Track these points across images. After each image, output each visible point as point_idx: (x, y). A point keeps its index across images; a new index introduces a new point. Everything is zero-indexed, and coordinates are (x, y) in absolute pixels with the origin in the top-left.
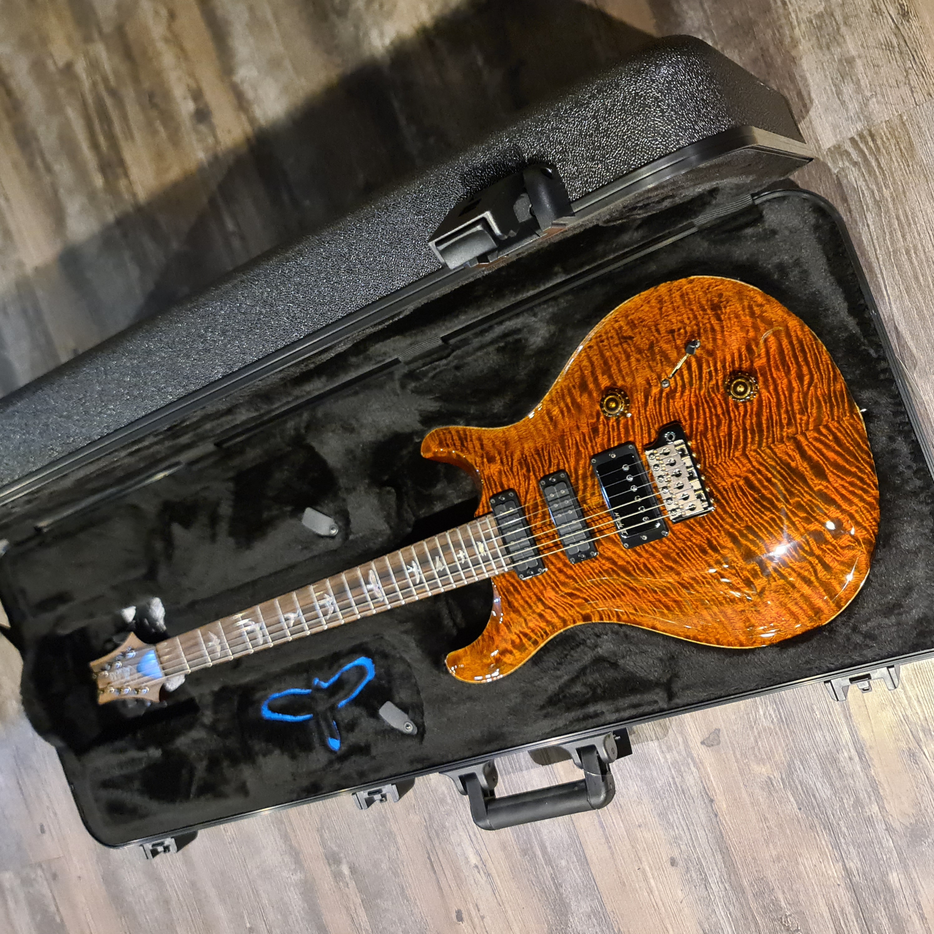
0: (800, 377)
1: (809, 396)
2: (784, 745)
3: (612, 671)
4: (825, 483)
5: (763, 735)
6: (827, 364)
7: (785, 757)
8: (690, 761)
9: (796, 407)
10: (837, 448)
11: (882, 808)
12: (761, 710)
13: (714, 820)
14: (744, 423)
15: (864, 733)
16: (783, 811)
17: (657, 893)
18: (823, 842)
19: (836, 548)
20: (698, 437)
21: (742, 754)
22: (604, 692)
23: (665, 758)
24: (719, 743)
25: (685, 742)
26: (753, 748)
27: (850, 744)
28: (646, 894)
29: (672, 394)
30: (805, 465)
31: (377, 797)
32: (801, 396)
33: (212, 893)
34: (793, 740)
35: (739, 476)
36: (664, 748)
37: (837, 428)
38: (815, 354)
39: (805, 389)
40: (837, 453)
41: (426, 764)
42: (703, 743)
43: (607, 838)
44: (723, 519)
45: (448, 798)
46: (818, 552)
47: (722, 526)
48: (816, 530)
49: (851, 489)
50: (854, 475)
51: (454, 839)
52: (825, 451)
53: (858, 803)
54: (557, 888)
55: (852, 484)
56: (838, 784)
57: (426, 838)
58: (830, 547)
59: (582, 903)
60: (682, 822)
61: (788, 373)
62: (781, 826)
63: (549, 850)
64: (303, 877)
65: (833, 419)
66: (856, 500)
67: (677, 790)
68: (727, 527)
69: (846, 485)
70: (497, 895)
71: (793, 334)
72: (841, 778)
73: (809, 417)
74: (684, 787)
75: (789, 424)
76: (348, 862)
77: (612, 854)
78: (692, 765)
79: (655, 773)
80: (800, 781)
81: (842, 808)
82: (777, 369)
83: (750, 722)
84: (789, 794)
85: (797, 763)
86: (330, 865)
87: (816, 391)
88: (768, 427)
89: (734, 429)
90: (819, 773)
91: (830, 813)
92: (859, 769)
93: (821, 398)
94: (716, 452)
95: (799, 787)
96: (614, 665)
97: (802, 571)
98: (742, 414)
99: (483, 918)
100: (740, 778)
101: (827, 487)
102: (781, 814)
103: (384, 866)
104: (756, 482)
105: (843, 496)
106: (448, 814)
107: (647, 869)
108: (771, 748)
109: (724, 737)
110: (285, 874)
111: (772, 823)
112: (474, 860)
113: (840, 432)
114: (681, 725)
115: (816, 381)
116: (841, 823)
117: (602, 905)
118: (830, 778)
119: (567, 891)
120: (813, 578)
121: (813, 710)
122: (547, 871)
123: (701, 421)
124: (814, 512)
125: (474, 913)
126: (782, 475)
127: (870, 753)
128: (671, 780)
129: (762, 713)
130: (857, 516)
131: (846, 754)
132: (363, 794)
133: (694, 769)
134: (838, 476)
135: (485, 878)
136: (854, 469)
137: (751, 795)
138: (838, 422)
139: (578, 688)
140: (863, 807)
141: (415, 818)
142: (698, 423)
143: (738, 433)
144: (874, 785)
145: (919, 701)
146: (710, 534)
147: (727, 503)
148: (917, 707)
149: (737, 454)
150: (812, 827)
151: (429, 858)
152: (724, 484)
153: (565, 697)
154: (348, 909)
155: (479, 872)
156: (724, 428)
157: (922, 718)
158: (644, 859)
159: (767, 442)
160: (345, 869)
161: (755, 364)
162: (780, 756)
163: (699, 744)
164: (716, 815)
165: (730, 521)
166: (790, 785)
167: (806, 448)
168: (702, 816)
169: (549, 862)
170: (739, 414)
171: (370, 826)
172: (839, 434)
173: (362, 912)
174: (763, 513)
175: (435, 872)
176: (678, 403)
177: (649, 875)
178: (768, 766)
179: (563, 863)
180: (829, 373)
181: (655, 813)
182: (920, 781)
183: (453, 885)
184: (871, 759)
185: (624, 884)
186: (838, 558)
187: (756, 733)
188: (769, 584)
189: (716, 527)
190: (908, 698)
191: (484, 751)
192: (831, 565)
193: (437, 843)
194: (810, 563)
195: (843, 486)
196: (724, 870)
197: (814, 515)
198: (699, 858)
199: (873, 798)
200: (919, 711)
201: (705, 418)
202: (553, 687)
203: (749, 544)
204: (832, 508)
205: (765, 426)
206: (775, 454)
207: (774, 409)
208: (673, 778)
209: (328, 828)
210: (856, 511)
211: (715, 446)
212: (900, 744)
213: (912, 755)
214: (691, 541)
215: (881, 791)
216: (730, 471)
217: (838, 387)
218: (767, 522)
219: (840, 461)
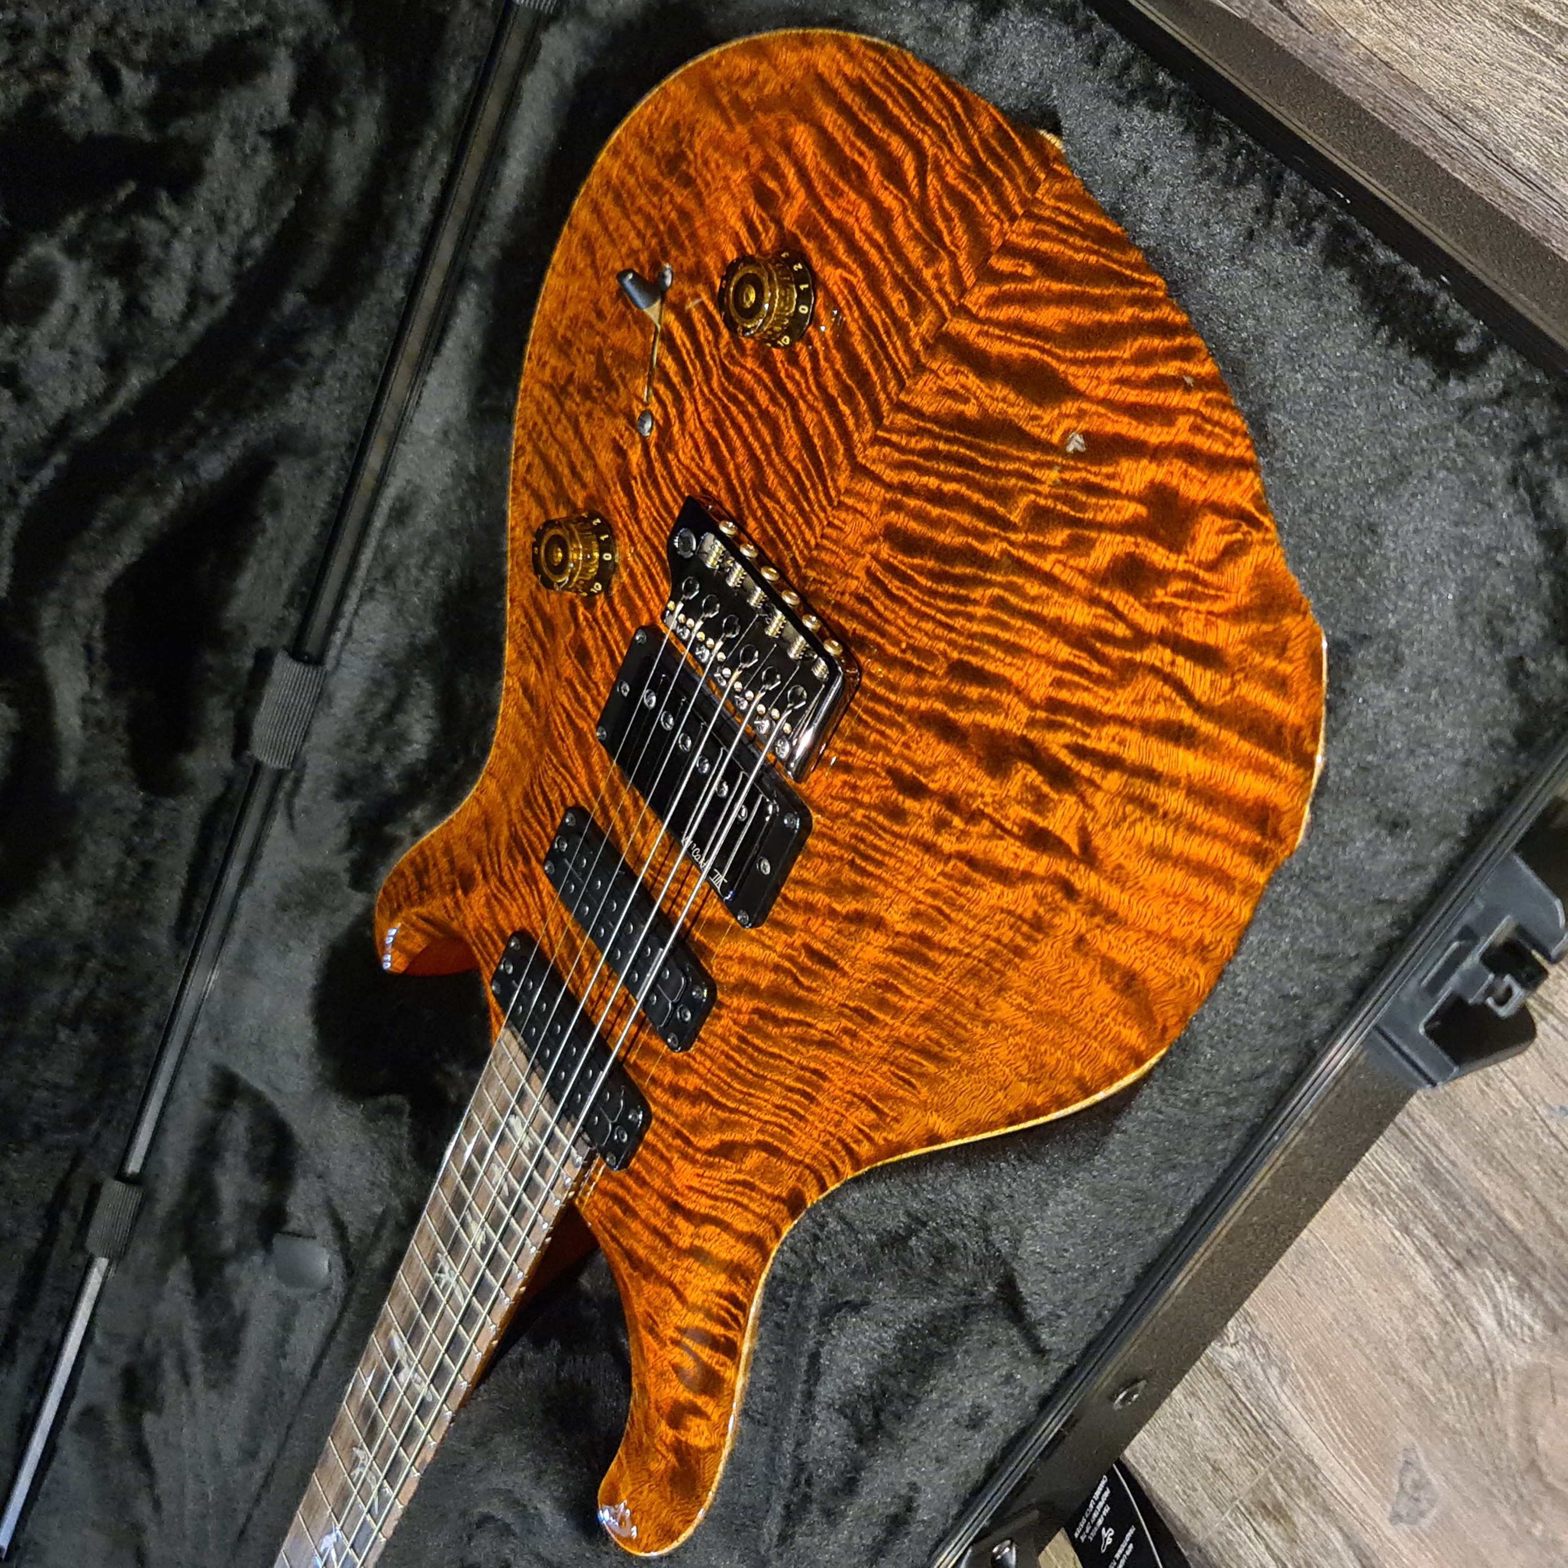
0: (892, 172)
1: (933, 203)
4: (1070, 407)
9: (914, 253)
10: (1056, 286)
14: (822, 387)
19: (1196, 579)
30: (1000, 391)
32: (913, 218)
35: (872, 539)
37: (1035, 234)
39: (915, 191)
40: (1062, 300)
46: (1152, 623)
47: (900, 709)
48: (1115, 559)
49: (1146, 373)
50: (1136, 328)
52: (1029, 316)
55: (1144, 358)
58: (1178, 585)
65: (1013, 218)
66: (1175, 398)
68: (912, 702)
69: (1128, 371)
73: (953, 256)
75: (916, 309)
87: (942, 178)
88: (874, 357)
93: (962, 187)
94: (801, 511)
97: (1147, 712)
98: (808, 366)
101: (1081, 415)
105: (1137, 411)
113: (1043, 236)
115: (931, 151)
120: (1187, 716)
124: (1083, 507)
126: (961, 461)
130: (1200, 442)
134: (1096, 362)
136: (1126, 314)
138: (1029, 215)
143: (821, 422)
147: (883, 634)
156: (791, 435)
159: (888, 395)
161: (789, 222)
165: (909, 680)
167: (982, 342)
170: (803, 372)
172: (1045, 246)
174: (965, 600)
176: (684, 451)
186: (1219, 607)
188: (1089, 807)
192: (1211, 639)
194: (1154, 671)
195: (1122, 381)
197: (1089, 515)
201: (745, 441)
203: (979, 717)
204: (1125, 466)
205: (865, 358)
206: (918, 413)
207: (867, 299)
210: (1196, 429)
211: (794, 499)
218: (989, 620)
219: (1082, 316)
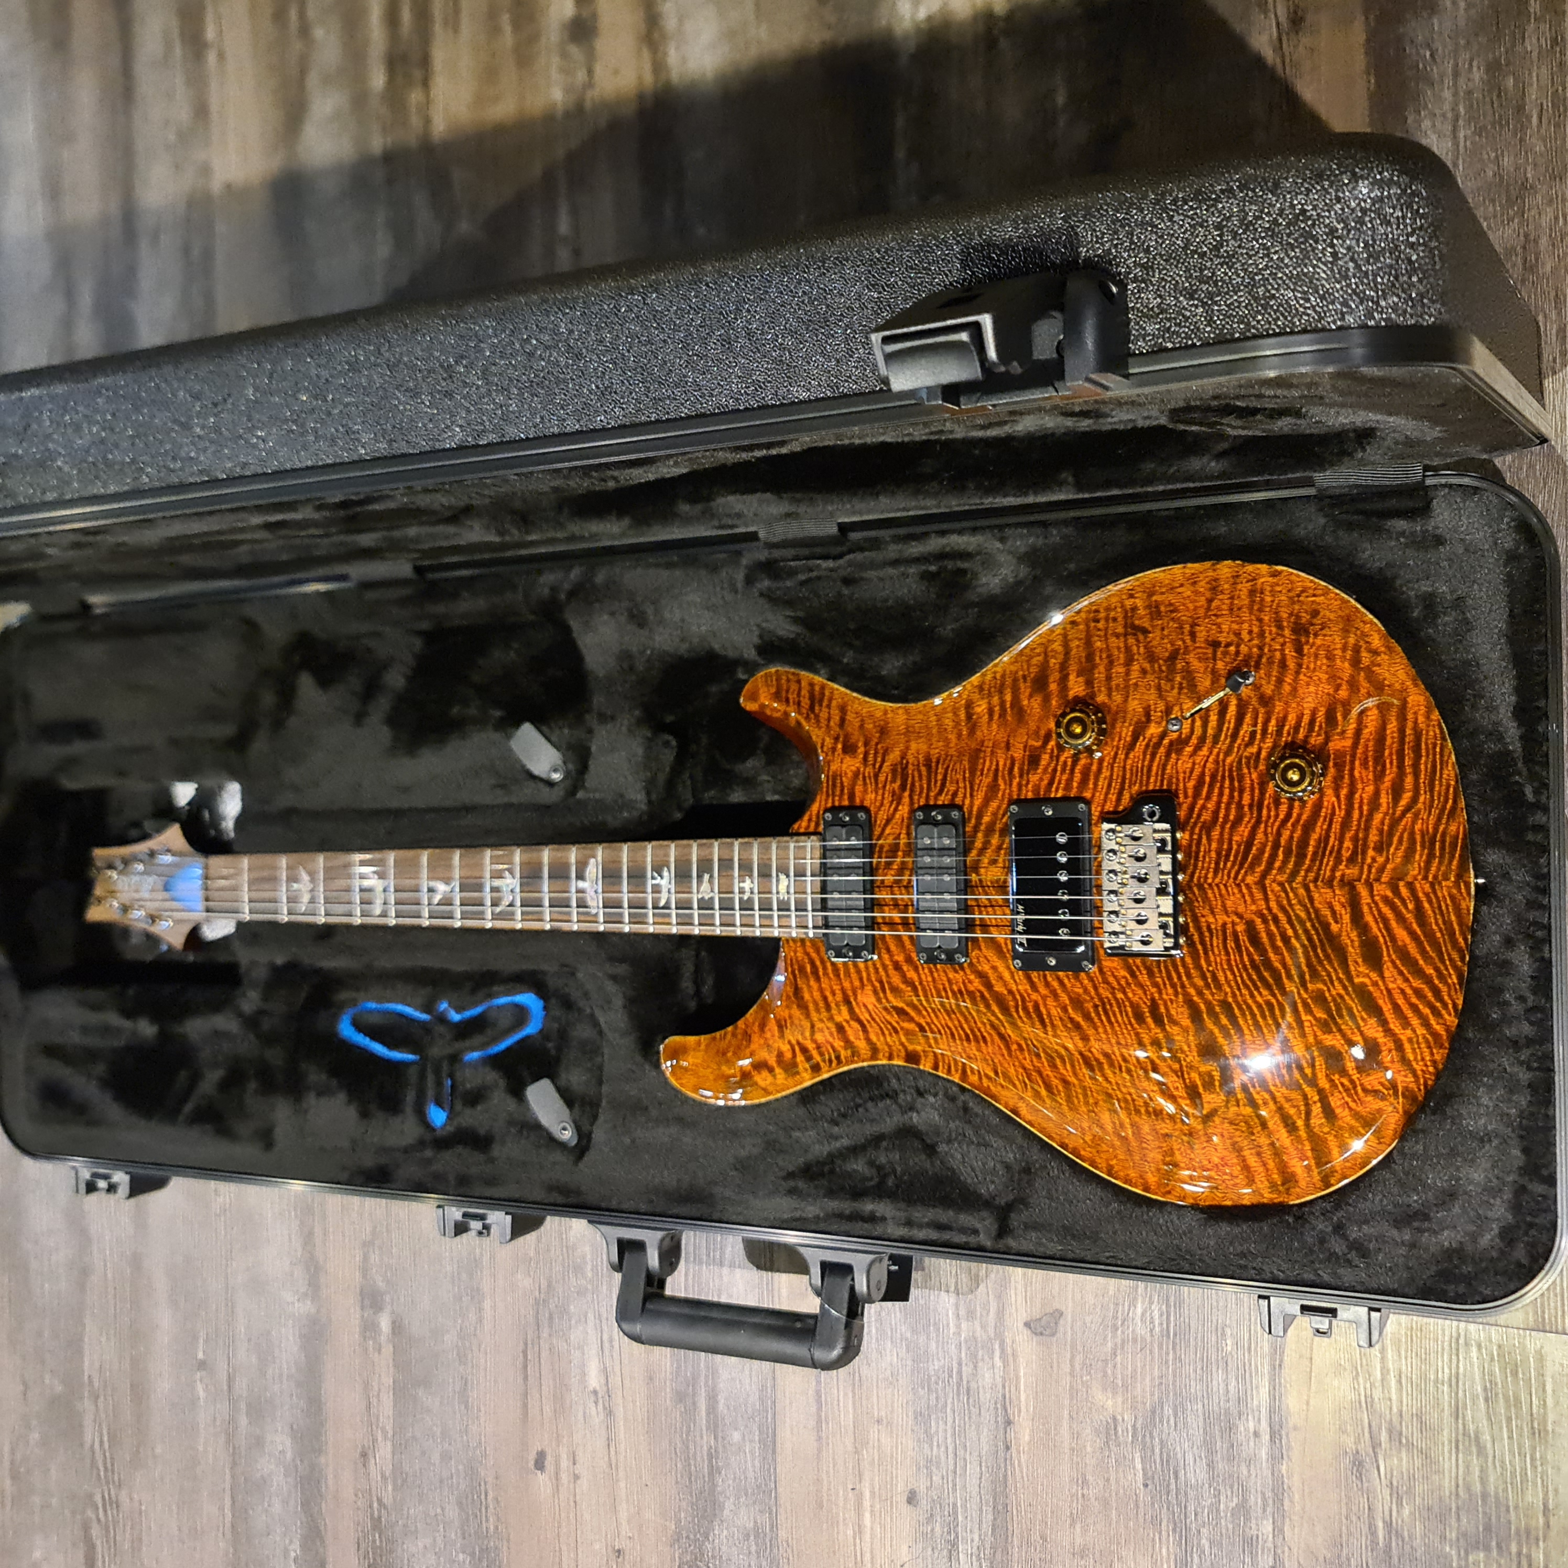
0: (1397, 792)
1: (1401, 828)
2: (1156, 1373)
3: (923, 1157)
4: (1374, 976)
5: (1129, 1347)
6: (1448, 786)
7: (1152, 1395)
8: (997, 1346)
9: (1373, 837)
10: (1415, 926)
11: (1278, 1531)
12: (1139, 1305)
13: (1001, 1454)
14: (1279, 834)
15: (1293, 1402)
16: (1117, 1482)
17: (867, 1537)
18: (1164, 1551)
19: (1355, 1087)
20: (1197, 830)
21: (1084, 1364)
22: (897, 1186)
23: (958, 1326)
24: (1053, 1335)
25: (1000, 1314)
26: (1105, 1361)
27: (1263, 1410)
28: (850, 1532)
29: (1178, 745)
30: (1354, 935)
31: (476, 1225)
32: (1387, 822)
33: (161, 1284)
34: (1174, 1371)
35: (1240, 916)
36: (962, 1312)
37: (1427, 895)
38: (1434, 761)
39: (1398, 813)
40: (1412, 933)
41: (572, 1200)
42: (1027, 1325)
43: (819, 1422)
44: (1189, 976)
45: (589, 1267)
46: (1323, 1083)
47: (1183, 986)
48: (1333, 1047)
49: (1414, 1000)
50: (1428, 981)
51: (575, 1336)
52: (1393, 924)
53: (1243, 1509)
54: (711, 1474)
55: (1418, 993)
56: (1221, 1466)
57: (531, 1319)
58: (1346, 1082)
59: (743, 1511)
60: (949, 1440)
61: (1379, 777)
62: (1106, 1503)
63: (721, 1406)
64: (313, 1311)
65: (1425, 878)
66: (1415, 1022)
67: (959, 1384)
68: (1192, 991)
69: (1409, 991)
70: (612, 1449)
71: (1410, 716)
72: (1230, 1459)
73: (1387, 860)
74: (973, 1385)
75: (1352, 860)
76: (393, 1312)
77: (820, 1450)
78: (997, 1353)
79: (933, 1345)
80: (1161, 1441)
81: (1215, 1509)
82: (1365, 764)
83: (1115, 1318)
84: (1137, 1455)
85: (1168, 1411)
86: (362, 1308)
87: (1414, 823)
88: (1315, 853)
89: (1260, 836)
90: (1198, 1438)
91: (1191, 1508)
92: (1264, 1457)
93: (1418, 838)
94: (1217, 864)
95: (1157, 1451)
96: (930, 1150)
97: (1286, 1106)
98: (1282, 816)
99: (576, 1477)
100: (1067, 1402)
101: (1375, 984)
102: (1113, 1481)
103: (450, 1339)
104: (1264, 935)
105: (1396, 1008)
106: (581, 1293)
107: (867, 1494)
108: (1135, 1371)
109: (1065, 1325)
110: (288, 1296)
111: (1092, 1492)
112: (594, 1381)
113: (1430, 902)
114: (1004, 1284)
115: (1420, 805)
116: (1204, 1531)
117: (774, 1526)
118: (1211, 1452)
119: (725, 1483)
120: (1300, 1123)
121: (1223, 1334)
122: (707, 1440)
123: (1211, 805)
124: (1341, 1016)
125: (565, 1463)
126: (1310, 939)
127: (1292, 1435)
128: (955, 1365)
129: (1139, 1310)
130: (1407, 1046)
131: (1251, 1425)
132: (455, 1213)
133: (998, 1362)
134: (1401, 973)
135: (602, 1416)
136: (1430, 971)
137: (1076, 1436)
138: (1432, 885)
139: (858, 1166)
140: (1248, 1519)
141: (525, 1282)
142: (1204, 807)
143: (1264, 845)
144: (1279, 1491)
145: (1400, 1382)
146: (1160, 993)
147: (1206, 953)
148: (1393, 1391)
149: (1250, 879)
150: (1155, 1522)
151: (525, 1353)
152: (1211, 920)
153: (832, 1172)
154: (367, 1386)
155: (596, 1403)
156: (1244, 831)
157: (1395, 1410)
158: (867, 1476)
159: (1306, 876)
160: (385, 1323)
161: (1331, 745)
162: (1144, 1390)
163: (1021, 1325)
164: (1008, 1448)
165: (1200, 983)
166: (1144, 1443)
167: (1365, 909)
168: (984, 1440)
169: (714, 1425)
170: (1277, 816)
171: (449, 1268)
172: (1426, 905)
173: (387, 1400)
174: (1257, 989)
175: (526, 1378)
176: (1184, 764)
177: (867, 1503)
178: (1120, 1400)
179: (736, 1436)
180: (1446, 801)
181: (911, 1410)
182: (1355, 1509)
183: (547, 1409)
184: (1289, 1448)
185: (821, 1507)
186: (1352, 1105)
187: (1119, 1341)
188: (1227, 1107)
189: (1173, 986)
190: (1385, 1371)
191: (675, 1211)
192: (1338, 1111)
193: (545, 1334)
194: (1305, 1097)
195: (1403, 992)
196: (989, 1539)
197: (1339, 1021)
198: (955, 1505)
199: (1269, 1510)
200: (1394, 1397)
201: (1219, 803)
202: (821, 1150)
203: (1216, 1031)
204: (1373, 1021)
205: (1311, 849)
206: (1311, 900)
207: (1336, 827)
208: (960, 1364)
209: (380, 1248)
210: (1410, 1040)
211: (1219, 854)
212: (1344, 1438)
213: (1358, 1464)
214: (1125, 993)
215: (1286, 1503)
216: (1229, 903)
217: (1453, 828)
218: (1259, 1006)
219: (1413, 949)
